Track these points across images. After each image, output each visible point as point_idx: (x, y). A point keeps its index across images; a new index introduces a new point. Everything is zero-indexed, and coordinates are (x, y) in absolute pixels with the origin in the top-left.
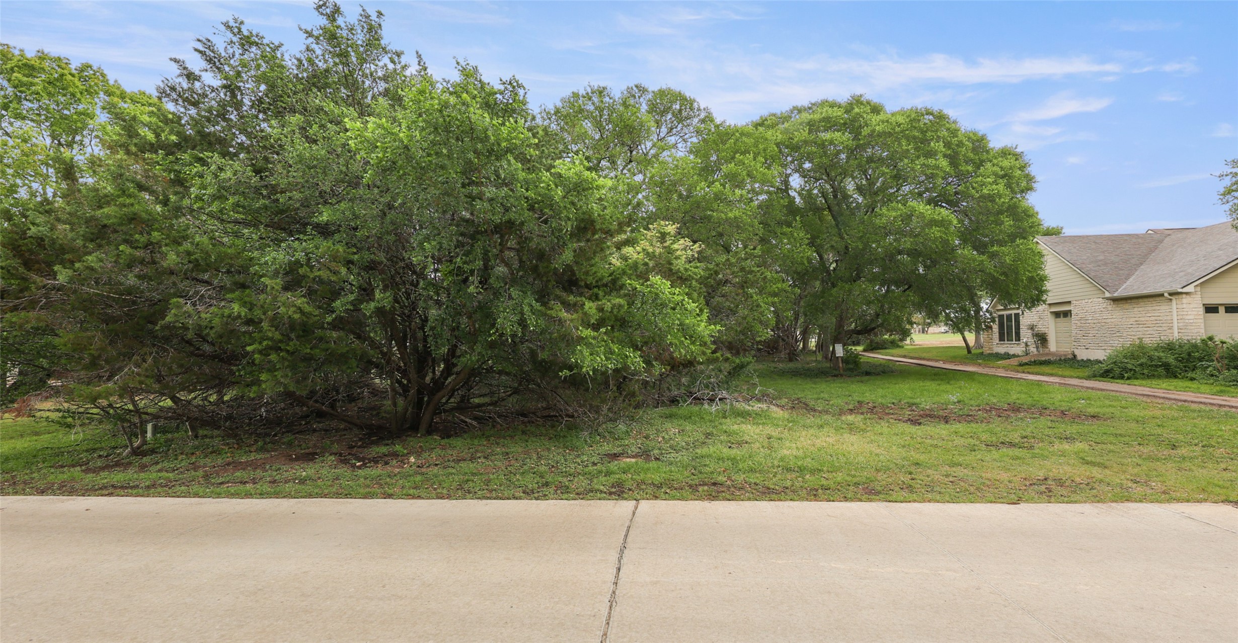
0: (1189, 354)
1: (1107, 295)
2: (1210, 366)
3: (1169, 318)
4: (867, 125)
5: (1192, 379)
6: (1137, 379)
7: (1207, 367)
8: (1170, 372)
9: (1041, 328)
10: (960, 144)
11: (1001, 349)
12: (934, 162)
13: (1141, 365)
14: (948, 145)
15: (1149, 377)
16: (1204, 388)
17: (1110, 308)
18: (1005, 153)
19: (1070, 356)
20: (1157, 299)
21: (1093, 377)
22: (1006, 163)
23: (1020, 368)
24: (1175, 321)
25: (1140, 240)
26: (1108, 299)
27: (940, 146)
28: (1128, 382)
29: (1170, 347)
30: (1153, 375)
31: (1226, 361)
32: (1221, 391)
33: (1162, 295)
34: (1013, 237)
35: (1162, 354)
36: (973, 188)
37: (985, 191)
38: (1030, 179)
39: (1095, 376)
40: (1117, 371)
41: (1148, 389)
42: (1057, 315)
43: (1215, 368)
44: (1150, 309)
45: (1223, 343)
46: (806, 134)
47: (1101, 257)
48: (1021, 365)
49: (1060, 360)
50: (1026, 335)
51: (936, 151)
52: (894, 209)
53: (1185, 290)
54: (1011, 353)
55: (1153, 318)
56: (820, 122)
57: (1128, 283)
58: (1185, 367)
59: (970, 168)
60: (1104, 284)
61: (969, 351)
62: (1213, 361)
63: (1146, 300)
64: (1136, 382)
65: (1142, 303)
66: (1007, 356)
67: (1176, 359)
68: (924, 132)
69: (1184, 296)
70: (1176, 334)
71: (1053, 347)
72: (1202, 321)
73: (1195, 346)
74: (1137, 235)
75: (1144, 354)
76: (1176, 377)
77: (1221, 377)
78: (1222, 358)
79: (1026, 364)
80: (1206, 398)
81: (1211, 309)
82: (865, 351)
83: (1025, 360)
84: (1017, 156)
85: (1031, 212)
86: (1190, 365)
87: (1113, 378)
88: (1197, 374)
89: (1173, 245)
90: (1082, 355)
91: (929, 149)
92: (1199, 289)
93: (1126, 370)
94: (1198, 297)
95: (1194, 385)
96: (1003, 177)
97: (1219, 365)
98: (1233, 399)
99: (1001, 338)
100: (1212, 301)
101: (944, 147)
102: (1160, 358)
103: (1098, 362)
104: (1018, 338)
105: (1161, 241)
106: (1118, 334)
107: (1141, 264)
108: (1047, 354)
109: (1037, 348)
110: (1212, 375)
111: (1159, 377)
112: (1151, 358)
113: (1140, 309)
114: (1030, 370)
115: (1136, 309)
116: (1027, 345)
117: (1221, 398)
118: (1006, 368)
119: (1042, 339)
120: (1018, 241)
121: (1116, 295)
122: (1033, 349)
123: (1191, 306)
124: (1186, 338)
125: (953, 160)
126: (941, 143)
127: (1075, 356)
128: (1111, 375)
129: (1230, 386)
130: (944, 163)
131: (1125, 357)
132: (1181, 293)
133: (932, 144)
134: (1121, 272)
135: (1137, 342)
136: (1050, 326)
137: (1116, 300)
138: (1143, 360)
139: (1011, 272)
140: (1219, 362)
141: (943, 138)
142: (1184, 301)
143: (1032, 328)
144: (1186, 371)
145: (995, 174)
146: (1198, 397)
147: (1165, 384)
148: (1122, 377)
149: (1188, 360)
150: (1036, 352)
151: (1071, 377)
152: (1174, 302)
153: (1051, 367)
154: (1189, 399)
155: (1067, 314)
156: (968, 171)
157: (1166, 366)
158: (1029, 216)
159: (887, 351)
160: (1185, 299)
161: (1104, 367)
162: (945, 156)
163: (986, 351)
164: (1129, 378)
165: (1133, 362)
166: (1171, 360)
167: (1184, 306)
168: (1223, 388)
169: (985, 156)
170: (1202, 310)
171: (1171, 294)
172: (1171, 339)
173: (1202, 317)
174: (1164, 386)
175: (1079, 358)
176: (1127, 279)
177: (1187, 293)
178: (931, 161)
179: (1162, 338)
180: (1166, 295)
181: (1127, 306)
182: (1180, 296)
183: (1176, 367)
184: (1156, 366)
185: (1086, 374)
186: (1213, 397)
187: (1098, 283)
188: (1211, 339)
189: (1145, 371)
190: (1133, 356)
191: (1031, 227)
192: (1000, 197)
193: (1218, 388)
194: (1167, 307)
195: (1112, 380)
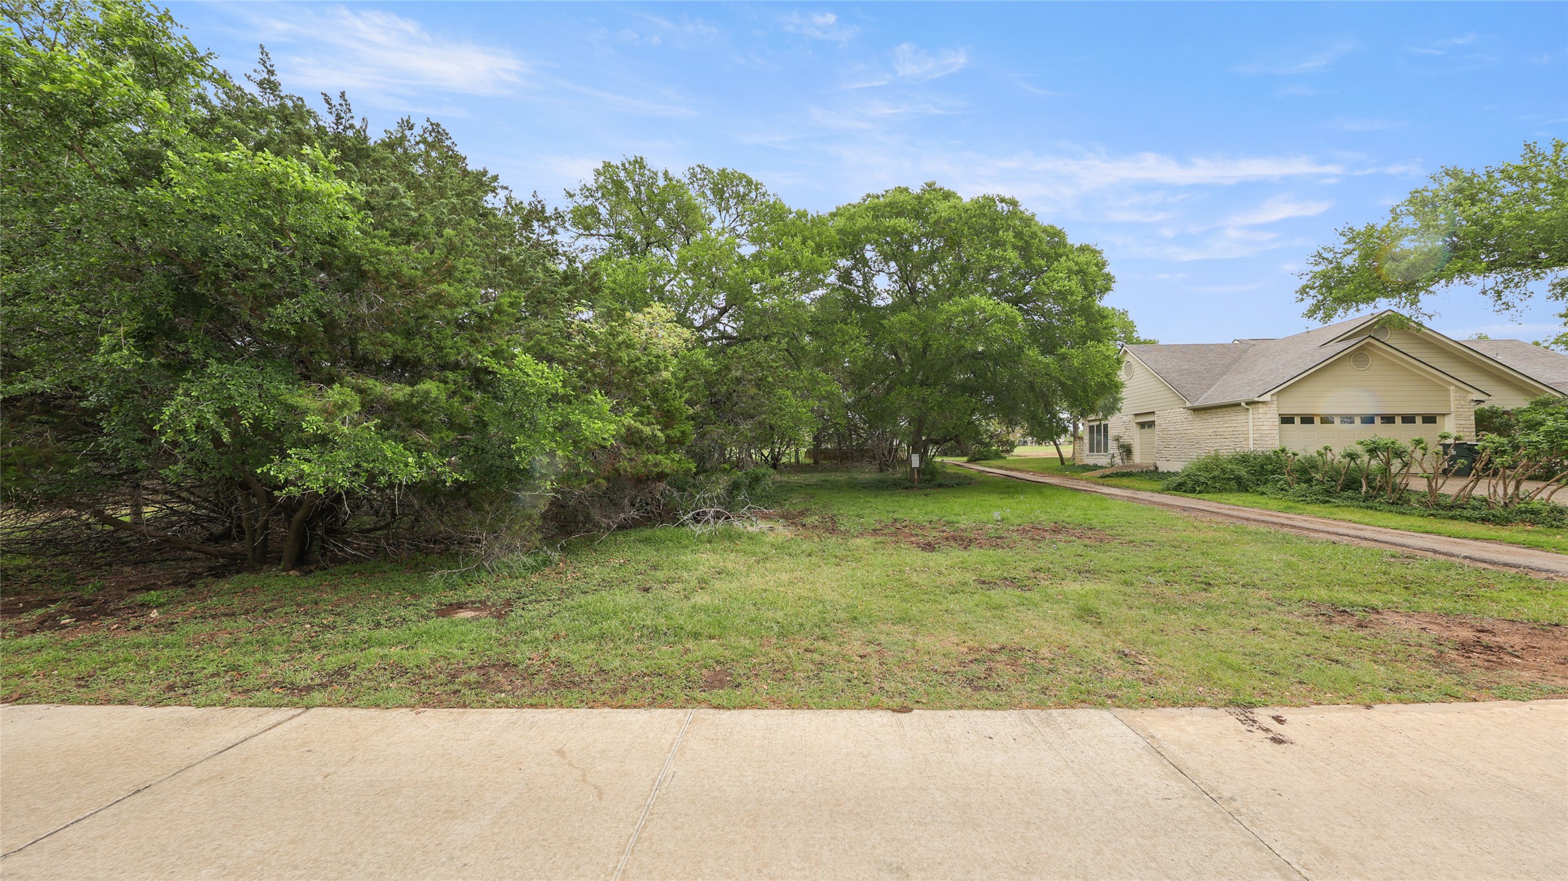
0: (1262, 467)
1: (1188, 404)
2: (1281, 479)
3: (1245, 429)
4: (935, 212)
5: (1263, 493)
6: (1209, 492)
7: (1278, 481)
8: (1242, 486)
9: (1125, 440)
10: (1034, 235)
11: (1090, 460)
12: (1001, 253)
13: (1213, 478)
14: (1018, 235)
15: (1220, 491)
16: (1273, 504)
17: (1190, 418)
18: (1083, 249)
19: (1152, 468)
20: (1235, 408)
21: (1167, 490)
22: (1082, 259)
23: (1101, 481)
24: (1251, 432)
25: (1225, 350)
26: (1188, 408)
27: (1010, 236)
28: (1199, 496)
29: (1244, 460)
30: (1225, 489)
31: (1298, 475)
32: (1289, 508)
33: (1239, 405)
34: (1084, 339)
35: (1235, 467)
36: (1044, 284)
37: (1056, 287)
38: (1109, 279)
39: (1168, 490)
40: (1190, 484)
41: (1216, 504)
42: (1142, 425)
43: (1286, 482)
44: (1227, 419)
45: (1295, 454)
46: (868, 220)
47: (1186, 367)
48: (1103, 477)
49: (1142, 472)
50: (1113, 447)
51: (1005, 241)
52: (956, 304)
53: (1261, 399)
54: (1099, 464)
55: (1231, 429)
56: (885, 207)
57: (1209, 392)
58: (1257, 480)
59: (1043, 263)
60: (1185, 394)
61: (1063, 463)
62: (1283, 474)
63: (1224, 410)
64: (1206, 496)
65: (1220, 412)
66: (1095, 467)
67: (1248, 472)
68: (993, 220)
69: (1261, 405)
70: (1251, 446)
71: (1137, 458)
72: (1277, 432)
73: (1268, 458)
74: (1223, 345)
75: (1217, 466)
76: (1247, 491)
77: (1291, 491)
78: (1293, 471)
79: (1108, 476)
80: (1271, 516)
81: (1287, 420)
82: (969, 461)
83: (1107, 472)
84: (1094, 252)
85: (1105, 314)
86: (1263, 478)
87: (1185, 491)
88: (1267, 488)
89: (1256, 355)
90: (1164, 467)
91: (998, 239)
92: (1275, 398)
93: (1197, 482)
94: (1274, 407)
95: (1262, 500)
96: (1077, 273)
97: (1289, 479)
98: (1299, 517)
99: (1091, 450)
100: (1288, 410)
101: (1015, 237)
102: (1232, 470)
103: (1175, 474)
104: (1106, 450)
105: (1245, 351)
106: (1197, 446)
107: (1224, 374)
108: (1130, 466)
109: (1122, 459)
110: (1282, 490)
111: (1231, 491)
112: (1223, 471)
113: (1219, 420)
114: (1109, 483)
115: (1214, 420)
116: (1113, 456)
117: (1287, 515)
118: (1087, 480)
119: (1127, 450)
120: (1089, 343)
121: (1196, 404)
122: (1118, 460)
123: (1268, 416)
124: (1261, 450)
125: (1025, 251)
126: (1011, 233)
127: (1157, 468)
128: (1184, 488)
129: (1298, 502)
130: (1012, 254)
131: (1199, 469)
132: (1258, 402)
133: (1001, 233)
134: (1204, 382)
135: (1213, 453)
136: (1135, 438)
137: (1196, 410)
138: (1216, 473)
139: (1079, 376)
140: (1290, 475)
141: (1014, 227)
142: (1261, 410)
143: (1117, 439)
144: (1258, 485)
145: (1070, 271)
146: (1262, 515)
147: (1235, 498)
148: (1193, 491)
149: (1260, 473)
150: (1121, 464)
151: (1145, 490)
152: (1251, 411)
153: (1131, 479)
154: (1252, 516)
155: (1151, 424)
156: (1040, 266)
157: (1238, 479)
158: (1104, 317)
159: (989, 462)
160: (1262, 409)
161: (1178, 479)
162: (1015, 247)
163: (1078, 462)
164: (1200, 492)
165: (1206, 474)
166: (1243, 472)
167: (1261, 416)
168: (1291, 504)
169: (1061, 251)
170: (1277, 420)
171: (1248, 404)
172: (1246, 450)
173: (1277, 428)
174: (1233, 501)
175: (1160, 470)
176: (1209, 387)
177: (1263, 403)
178: (998, 252)
179: (1238, 450)
180: (1243, 404)
181: (1206, 416)
182: (1257, 406)
183: (1248, 480)
184: (1229, 479)
185: (1161, 487)
186: (1280, 514)
187: (1178, 391)
188: (1283, 451)
189: (1217, 485)
190: (1207, 469)
191: (1105, 328)
192: (1072, 294)
193: (1285, 504)
194: (1243, 417)
195: (1184, 494)
